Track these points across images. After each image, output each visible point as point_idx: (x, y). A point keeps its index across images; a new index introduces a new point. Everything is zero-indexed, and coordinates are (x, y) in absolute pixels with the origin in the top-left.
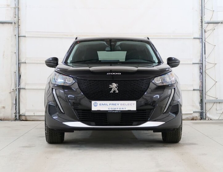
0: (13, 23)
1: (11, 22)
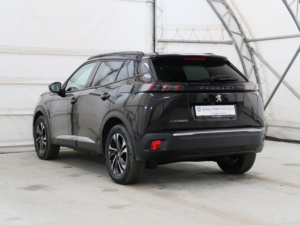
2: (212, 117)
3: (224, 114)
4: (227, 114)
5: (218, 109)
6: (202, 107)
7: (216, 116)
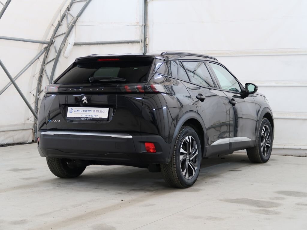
0: (141, 42)
1: (139, 41)
2: (81, 119)
3: (95, 117)
4: (98, 117)
5: (90, 111)
6: (74, 109)
7: (86, 119)
